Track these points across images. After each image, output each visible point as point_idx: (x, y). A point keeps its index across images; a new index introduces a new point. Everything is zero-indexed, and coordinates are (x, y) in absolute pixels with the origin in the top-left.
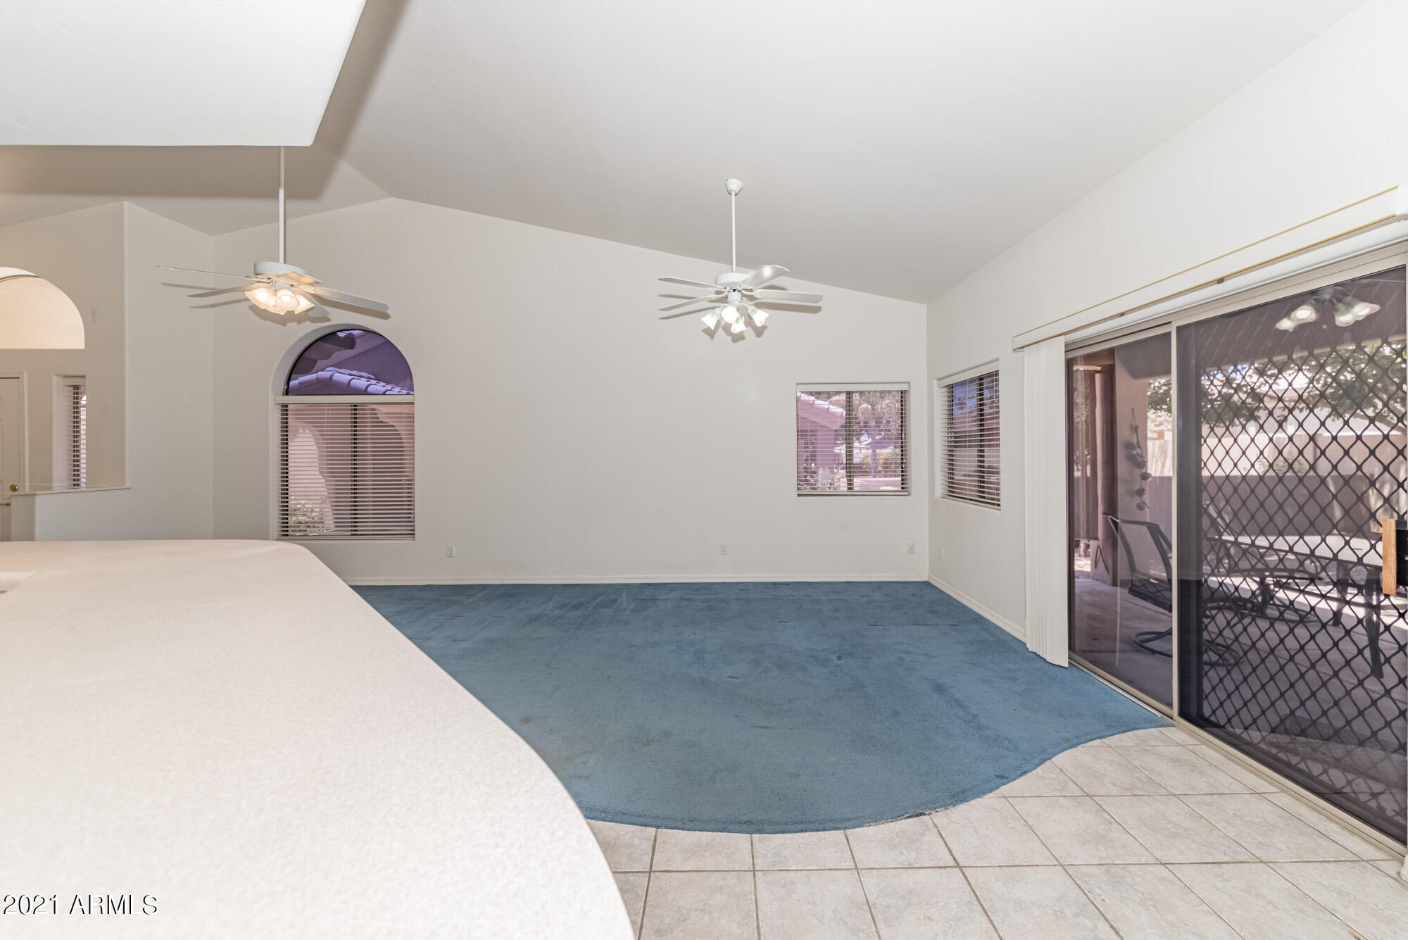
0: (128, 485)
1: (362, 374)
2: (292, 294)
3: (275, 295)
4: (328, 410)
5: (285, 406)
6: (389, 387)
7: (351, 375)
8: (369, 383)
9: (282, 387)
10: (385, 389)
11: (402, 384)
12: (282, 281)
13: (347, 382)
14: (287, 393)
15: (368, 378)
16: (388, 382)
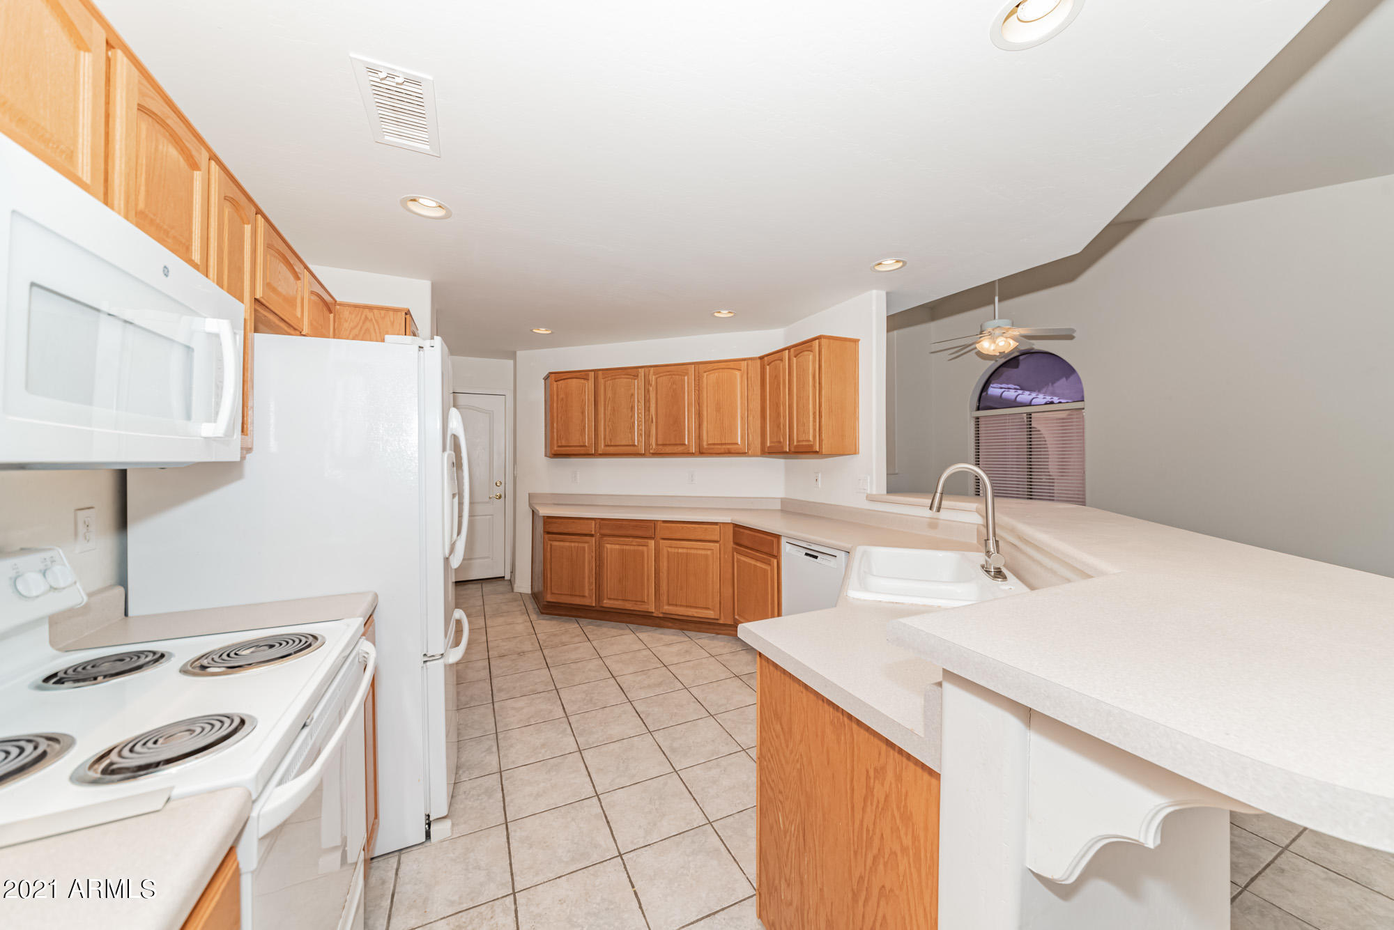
0: (897, 471)
1: (1010, 386)
2: (1005, 339)
3: (995, 343)
4: (1009, 419)
5: (978, 418)
6: (1034, 395)
7: (1001, 388)
8: (1017, 394)
9: (975, 403)
10: (1031, 397)
11: (1044, 390)
12: (997, 332)
13: (1000, 394)
14: (978, 409)
15: (1015, 389)
16: (1031, 390)
